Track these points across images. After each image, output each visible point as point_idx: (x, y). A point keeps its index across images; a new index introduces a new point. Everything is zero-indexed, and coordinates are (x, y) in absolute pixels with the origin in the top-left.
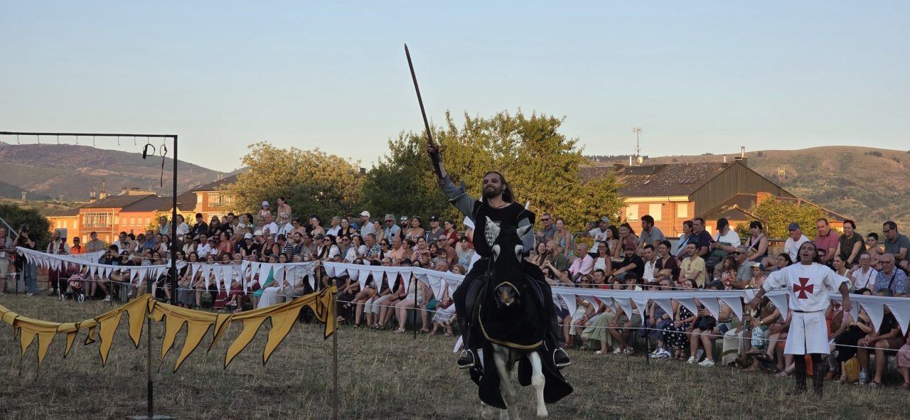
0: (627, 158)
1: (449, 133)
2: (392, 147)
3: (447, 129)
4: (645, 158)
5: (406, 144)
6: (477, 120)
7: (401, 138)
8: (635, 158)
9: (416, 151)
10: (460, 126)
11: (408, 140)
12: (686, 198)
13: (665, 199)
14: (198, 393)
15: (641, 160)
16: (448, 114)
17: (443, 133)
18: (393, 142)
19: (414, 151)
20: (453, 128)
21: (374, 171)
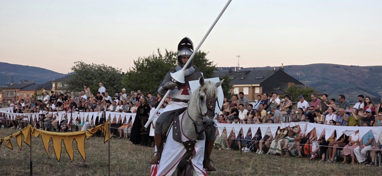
0: (234, 68)
1: (159, 58)
2: (135, 63)
3: (158, 56)
4: (242, 68)
5: (141, 62)
6: (171, 52)
7: (139, 60)
8: (237, 68)
9: (145, 65)
10: (164, 54)
11: (142, 60)
12: (259, 85)
13: (250, 85)
14: (52, 167)
15: (240, 69)
16: (158, 50)
17: (156, 58)
18: (136, 61)
19: (144, 65)
20: (161, 56)
21: (128, 73)
